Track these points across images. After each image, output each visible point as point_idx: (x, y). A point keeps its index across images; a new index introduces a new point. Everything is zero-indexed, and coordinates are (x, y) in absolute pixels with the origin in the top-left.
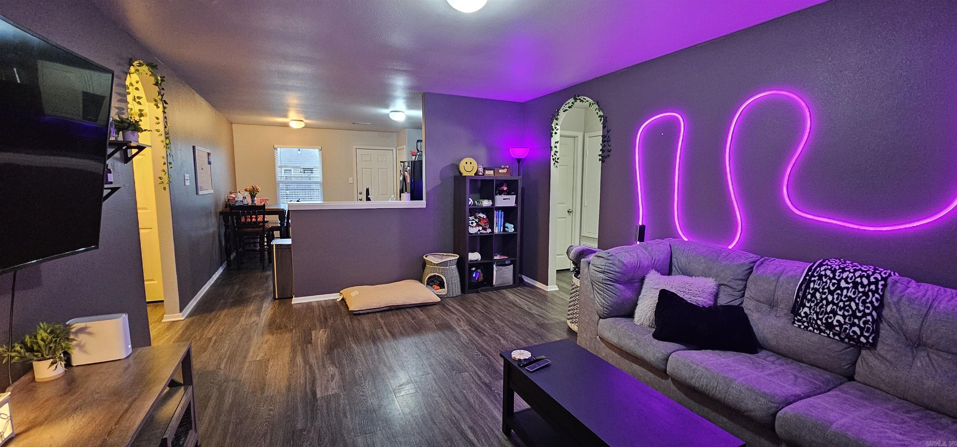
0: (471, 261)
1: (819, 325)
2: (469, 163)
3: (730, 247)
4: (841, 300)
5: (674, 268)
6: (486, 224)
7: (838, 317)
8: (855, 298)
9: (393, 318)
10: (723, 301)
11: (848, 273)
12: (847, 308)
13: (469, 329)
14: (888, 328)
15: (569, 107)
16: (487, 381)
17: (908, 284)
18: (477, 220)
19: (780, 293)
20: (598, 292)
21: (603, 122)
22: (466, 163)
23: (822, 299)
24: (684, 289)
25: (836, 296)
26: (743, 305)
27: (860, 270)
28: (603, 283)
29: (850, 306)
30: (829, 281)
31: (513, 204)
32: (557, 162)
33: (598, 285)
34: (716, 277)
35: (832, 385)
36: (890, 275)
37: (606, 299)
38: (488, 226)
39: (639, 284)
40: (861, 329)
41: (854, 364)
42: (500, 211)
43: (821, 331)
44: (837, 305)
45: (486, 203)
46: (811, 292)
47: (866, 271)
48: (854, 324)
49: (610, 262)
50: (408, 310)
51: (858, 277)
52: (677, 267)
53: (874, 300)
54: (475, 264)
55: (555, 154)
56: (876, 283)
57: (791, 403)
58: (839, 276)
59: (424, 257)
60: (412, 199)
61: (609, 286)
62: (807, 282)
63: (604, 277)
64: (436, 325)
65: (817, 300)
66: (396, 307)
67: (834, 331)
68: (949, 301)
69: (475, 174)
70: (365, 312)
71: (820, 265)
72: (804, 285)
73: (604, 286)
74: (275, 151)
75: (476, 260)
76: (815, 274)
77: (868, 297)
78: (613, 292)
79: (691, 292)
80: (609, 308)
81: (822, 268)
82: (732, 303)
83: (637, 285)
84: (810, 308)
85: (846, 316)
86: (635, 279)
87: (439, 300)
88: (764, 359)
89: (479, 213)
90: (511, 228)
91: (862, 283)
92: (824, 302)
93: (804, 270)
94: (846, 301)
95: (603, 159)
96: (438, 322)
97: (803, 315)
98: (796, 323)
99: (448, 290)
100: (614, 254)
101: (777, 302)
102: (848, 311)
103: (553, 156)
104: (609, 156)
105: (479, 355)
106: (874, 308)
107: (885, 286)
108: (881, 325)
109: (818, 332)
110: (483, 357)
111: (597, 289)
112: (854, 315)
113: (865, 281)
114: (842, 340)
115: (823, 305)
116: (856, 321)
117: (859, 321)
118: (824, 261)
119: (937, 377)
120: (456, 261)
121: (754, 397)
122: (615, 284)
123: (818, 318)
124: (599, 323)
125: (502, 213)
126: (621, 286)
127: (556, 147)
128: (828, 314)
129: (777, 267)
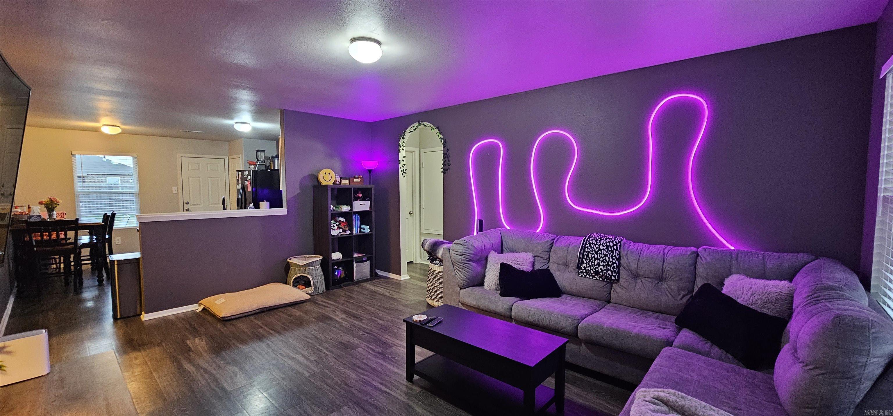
0: (333, 260)
1: (592, 273)
2: (327, 173)
3: (538, 231)
4: (601, 257)
5: (504, 248)
6: (346, 227)
7: (601, 267)
8: (608, 254)
9: (269, 318)
10: (537, 267)
11: (603, 240)
12: (605, 261)
13: (346, 317)
14: (624, 269)
15: (414, 130)
16: (380, 351)
17: (630, 244)
18: (337, 224)
19: (570, 257)
20: (458, 270)
21: (443, 143)
22: (325, 173)
23: (592, 258)
24: (515, 261)
25: (599, 255)
26: (549, 268)
27: (608, 238)
28: (462, 263)
29: (605, 259)
30: (594, 246)
31: (368, 209)
32: (405, 173)
33: (458, 264)
34: (532, 251)
35: (601, 307)
36: (622, 240)
37: (464, 274)
38: (348, 228)
39: (485, 261)
40: (612, 272)
41: (610, 293)
42: (357, 215)
43: (593, 277)
44: (599, 260)
45: (345, 208)
46: (586, 254)
47: (611, 239)
48: (608, 270)
49: (466, 247)
50: (280, 310)
51: (608, 242)
52: (506, 247)
53: (616, 255)
54: (338, 263)
55: (403, 167)
56: (616, 245)
57: (584, 319)
58: (599, 243)
59: (288, 260)
60: (271, 207)
61: (466, 264)
62: (583, 248)
63: (462, 258)
64: (314, 318)
65: (590, 258)
66: (268, 309)
67: (599, 275)
68: (647, 251)
69: (333, 183)
70: (236, 317)
71: (589, 237)
72: (582, 250)
73: (463, 265)
74: (73, 158)
75: (338, 259)
76: (587, 243)
77: (613, 253)
78: (469, 268)
79: (519, 263)
80: (467, 280)
81: (591, 239)
82: (543, 268)
83: (483, 262)
84: (586, 263)
85: (605, 266)
86: (482, 258)
87: (309, 297)
88: (566, 299)
89: (339, 217)
90: (367, 229)
91: (610, 245)
92: (593, 259)
93: (581, 242)
94: (604, 257)
95: (444, 171)
96: (315, 315)
97: (583, 268)
98: (580, 274)
99: (315, 288)
100: (468, 241)
101: (569, 263)
102: (605, 263)
103: (401, 168)
104: (449, 168)
105: (365, 334)
106: (617, 259)
107: (620, 246)
108: (620, 268)
109: (591, 278)
110: (369, 335)
111: (457, 268)
112: (608, 265)
113: (612, 244)
114: (603, 280)
115: (593, 260)
116: (609, 268)
117: (611, 268)
118: (591, 235)
119: (646, 292)
120: (320, 261)
121: (565, 319)
122: (470, 263)
123: (591, 269)
124: (460, 293)
125: (359, 216)
126: (474, 264)
127: (403, 161)
128: (596, 266)
129: (567, 241)
